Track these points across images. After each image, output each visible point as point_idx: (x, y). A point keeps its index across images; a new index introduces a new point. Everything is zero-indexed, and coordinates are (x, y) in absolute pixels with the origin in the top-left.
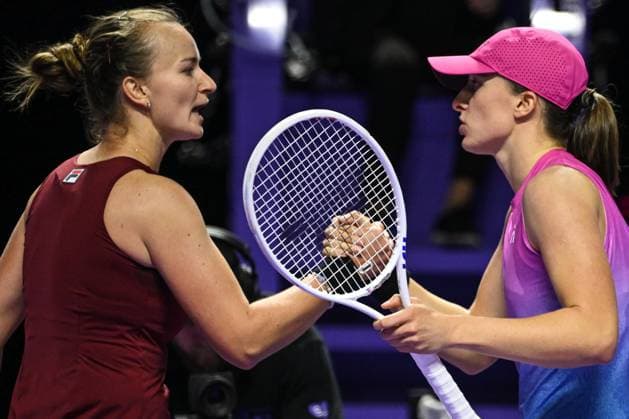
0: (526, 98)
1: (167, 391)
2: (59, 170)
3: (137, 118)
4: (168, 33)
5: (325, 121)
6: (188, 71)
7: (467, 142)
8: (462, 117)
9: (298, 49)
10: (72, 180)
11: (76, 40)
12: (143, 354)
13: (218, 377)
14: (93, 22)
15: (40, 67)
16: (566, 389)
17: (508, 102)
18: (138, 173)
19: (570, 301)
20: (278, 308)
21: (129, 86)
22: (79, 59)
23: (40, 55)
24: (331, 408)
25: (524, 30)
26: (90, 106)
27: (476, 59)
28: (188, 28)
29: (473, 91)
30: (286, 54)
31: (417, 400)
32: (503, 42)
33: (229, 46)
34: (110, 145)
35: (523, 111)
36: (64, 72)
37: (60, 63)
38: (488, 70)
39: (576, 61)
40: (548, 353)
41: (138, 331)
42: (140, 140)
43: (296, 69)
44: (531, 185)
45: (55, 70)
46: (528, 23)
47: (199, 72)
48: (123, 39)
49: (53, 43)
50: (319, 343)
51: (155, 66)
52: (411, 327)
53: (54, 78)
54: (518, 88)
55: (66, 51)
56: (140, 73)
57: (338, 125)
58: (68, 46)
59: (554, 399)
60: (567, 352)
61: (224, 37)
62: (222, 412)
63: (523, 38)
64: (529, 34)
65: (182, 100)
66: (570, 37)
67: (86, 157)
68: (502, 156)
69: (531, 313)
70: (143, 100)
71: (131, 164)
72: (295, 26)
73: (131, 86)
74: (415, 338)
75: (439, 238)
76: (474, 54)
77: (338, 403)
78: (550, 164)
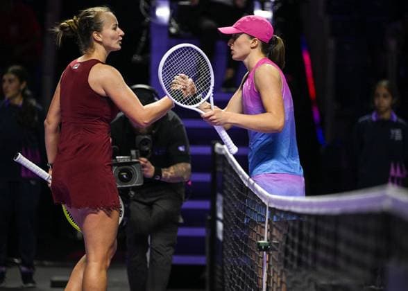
0: (255, 41)
1: (111, 140)
2: (71, 64)
3: (97, 45)
4: (108, 16)
5: (188, 48)
6: (115, 29)
7: (234, 57)
8: (232, 48)
9: (173, 23)
10: (76, 68)
11: (75, 18)
12: (103, 127)
13: (146, 137)
14: (80, 13)
15: (63, 28)
16: (268, 140)
17: (248, 42)
18: (99, 64)
19: (269, 110)
20: (155, 107)
21: (95, 35)
22: (76, 25)
23: (63, 24)
24: (186, 148)
25: (251, 16)
26: (81, 42)
27: (236, 28)
28: (114, 14)
29: (235, 39)
30: (169, 25)
31: (214, 145)
32: (244, 21)
33: (150, 22)
34: (89, 55)
35: (254, 45)
36: (71, 29)
37: (70, 27)
38: (240, 32)
39: (270, 27)
40: (260, 128)
41: (101, 119)
42: (99, 53)
43: (173, 30)
44: (257, 70)
45: (68, 29)
46: (253, 14)
47: (118, 29)
48: (92, 18)
49: (67, 19)
50: (181, 125)
51: (104, 28)
52: (214, 117)
53: (67, 32)
54: (252, 37)
55: (71, 22)
56: (99, 30)
57: (192, 49)
58: (72, 20)
59: (263, 144)
60: (267, 128)
61: (148, 19)
62: (147, 149)
63: (251, 19)
64: (253, 18)
65: (113, 38)
66: (268, 19)
67: (80, 60)
68: (246, 61)
69: (256, 114)
70: (100, 40)
71: (96, 62)
72: (173, 16)
73: (96, 35)
74: (215, 121)
75: (224, 90)
76: (234, 26)
77: (188, 145)
78: (263, 63)
